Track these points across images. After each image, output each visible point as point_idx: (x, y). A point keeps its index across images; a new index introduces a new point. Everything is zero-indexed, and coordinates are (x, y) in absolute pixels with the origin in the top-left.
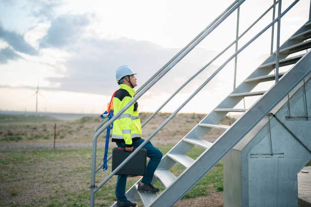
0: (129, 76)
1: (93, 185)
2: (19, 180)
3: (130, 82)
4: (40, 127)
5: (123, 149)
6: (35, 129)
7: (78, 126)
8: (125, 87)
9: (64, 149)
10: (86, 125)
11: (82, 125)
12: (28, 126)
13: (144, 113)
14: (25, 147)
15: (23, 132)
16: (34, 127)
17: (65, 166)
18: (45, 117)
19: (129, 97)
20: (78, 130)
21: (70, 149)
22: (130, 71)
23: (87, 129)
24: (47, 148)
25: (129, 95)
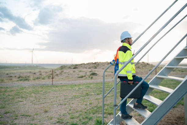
0: (129, 38)
1: (115, 104)
2: (44, 103)
3: (129, 42)
4: (38, 73)
5: (127, 82)
6: (35, 73)
7: (60, 71)
8: (126, 45)
9: (58, 85)
10: (65, 71)
11: (62, 71)
12: (31, 72)
13: (98, 62)
14: (35, 84)
15: (28, 76)
16: (34, 72)
17: (66, 95)
18: (37, 67)
19: (129, 51)
20: (61, 74)
21: (62, 85)
22: (130, 35)
23: (65, 73)
24: (48, 85)
25: (129, 50)
